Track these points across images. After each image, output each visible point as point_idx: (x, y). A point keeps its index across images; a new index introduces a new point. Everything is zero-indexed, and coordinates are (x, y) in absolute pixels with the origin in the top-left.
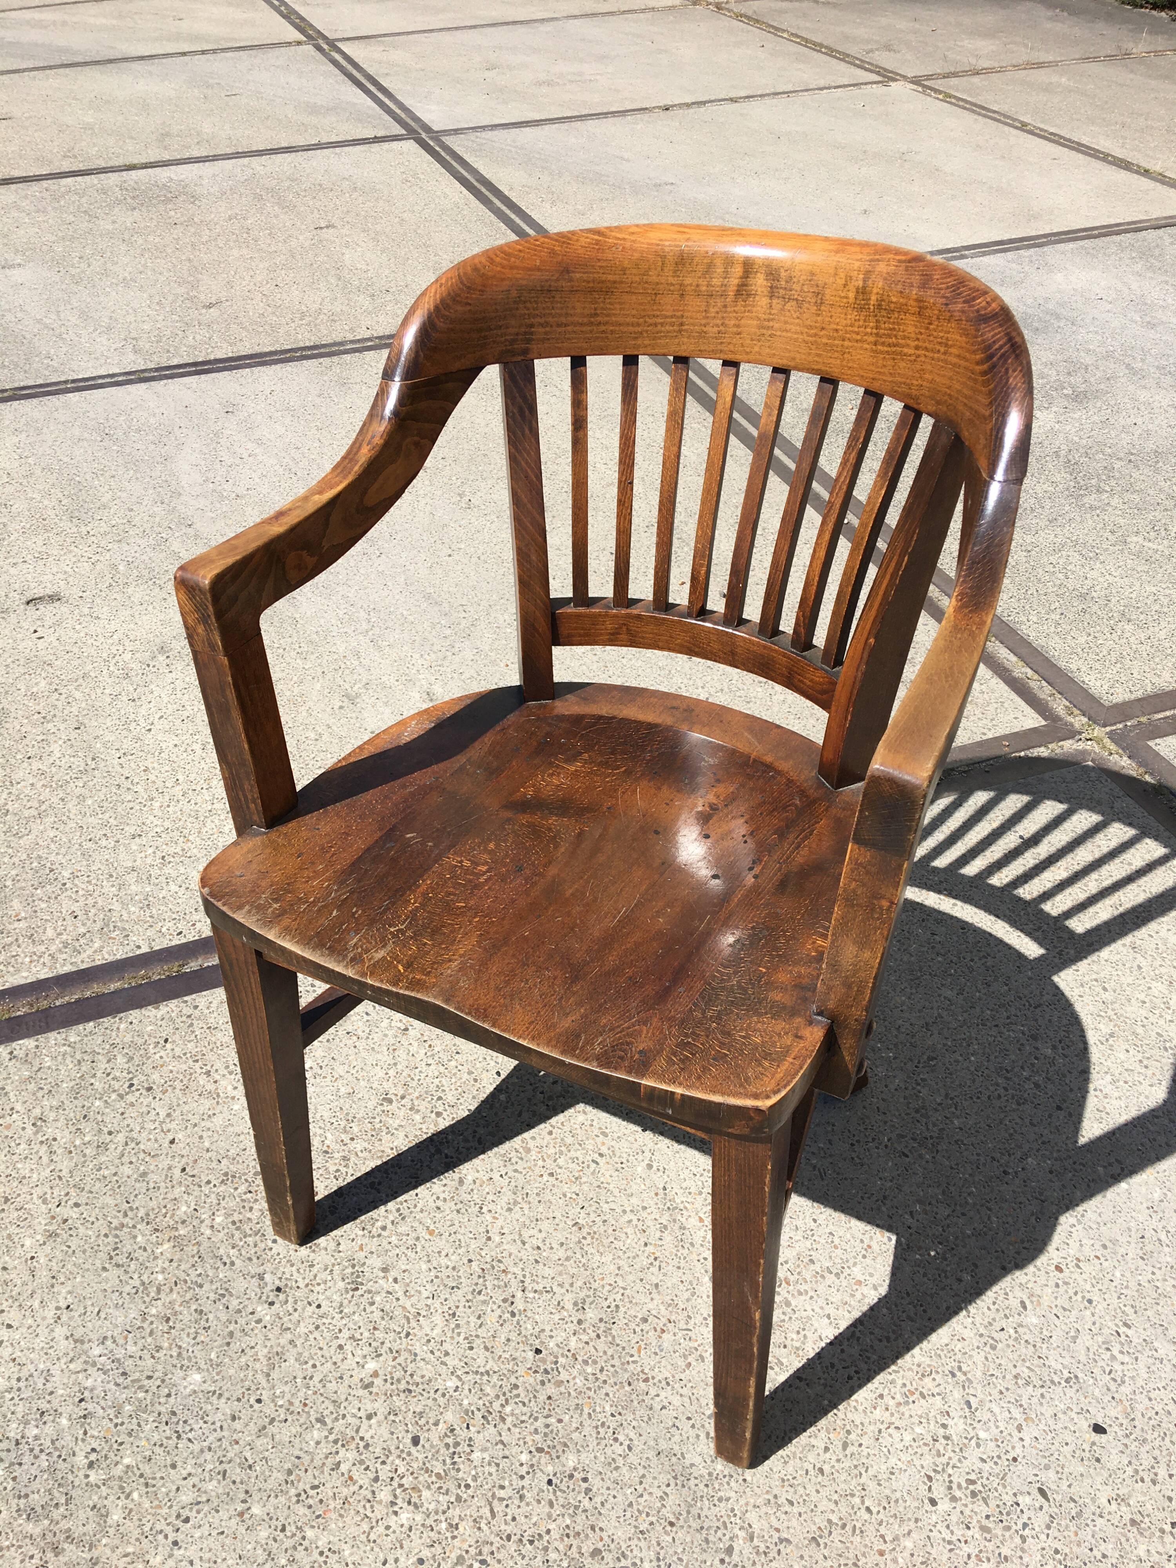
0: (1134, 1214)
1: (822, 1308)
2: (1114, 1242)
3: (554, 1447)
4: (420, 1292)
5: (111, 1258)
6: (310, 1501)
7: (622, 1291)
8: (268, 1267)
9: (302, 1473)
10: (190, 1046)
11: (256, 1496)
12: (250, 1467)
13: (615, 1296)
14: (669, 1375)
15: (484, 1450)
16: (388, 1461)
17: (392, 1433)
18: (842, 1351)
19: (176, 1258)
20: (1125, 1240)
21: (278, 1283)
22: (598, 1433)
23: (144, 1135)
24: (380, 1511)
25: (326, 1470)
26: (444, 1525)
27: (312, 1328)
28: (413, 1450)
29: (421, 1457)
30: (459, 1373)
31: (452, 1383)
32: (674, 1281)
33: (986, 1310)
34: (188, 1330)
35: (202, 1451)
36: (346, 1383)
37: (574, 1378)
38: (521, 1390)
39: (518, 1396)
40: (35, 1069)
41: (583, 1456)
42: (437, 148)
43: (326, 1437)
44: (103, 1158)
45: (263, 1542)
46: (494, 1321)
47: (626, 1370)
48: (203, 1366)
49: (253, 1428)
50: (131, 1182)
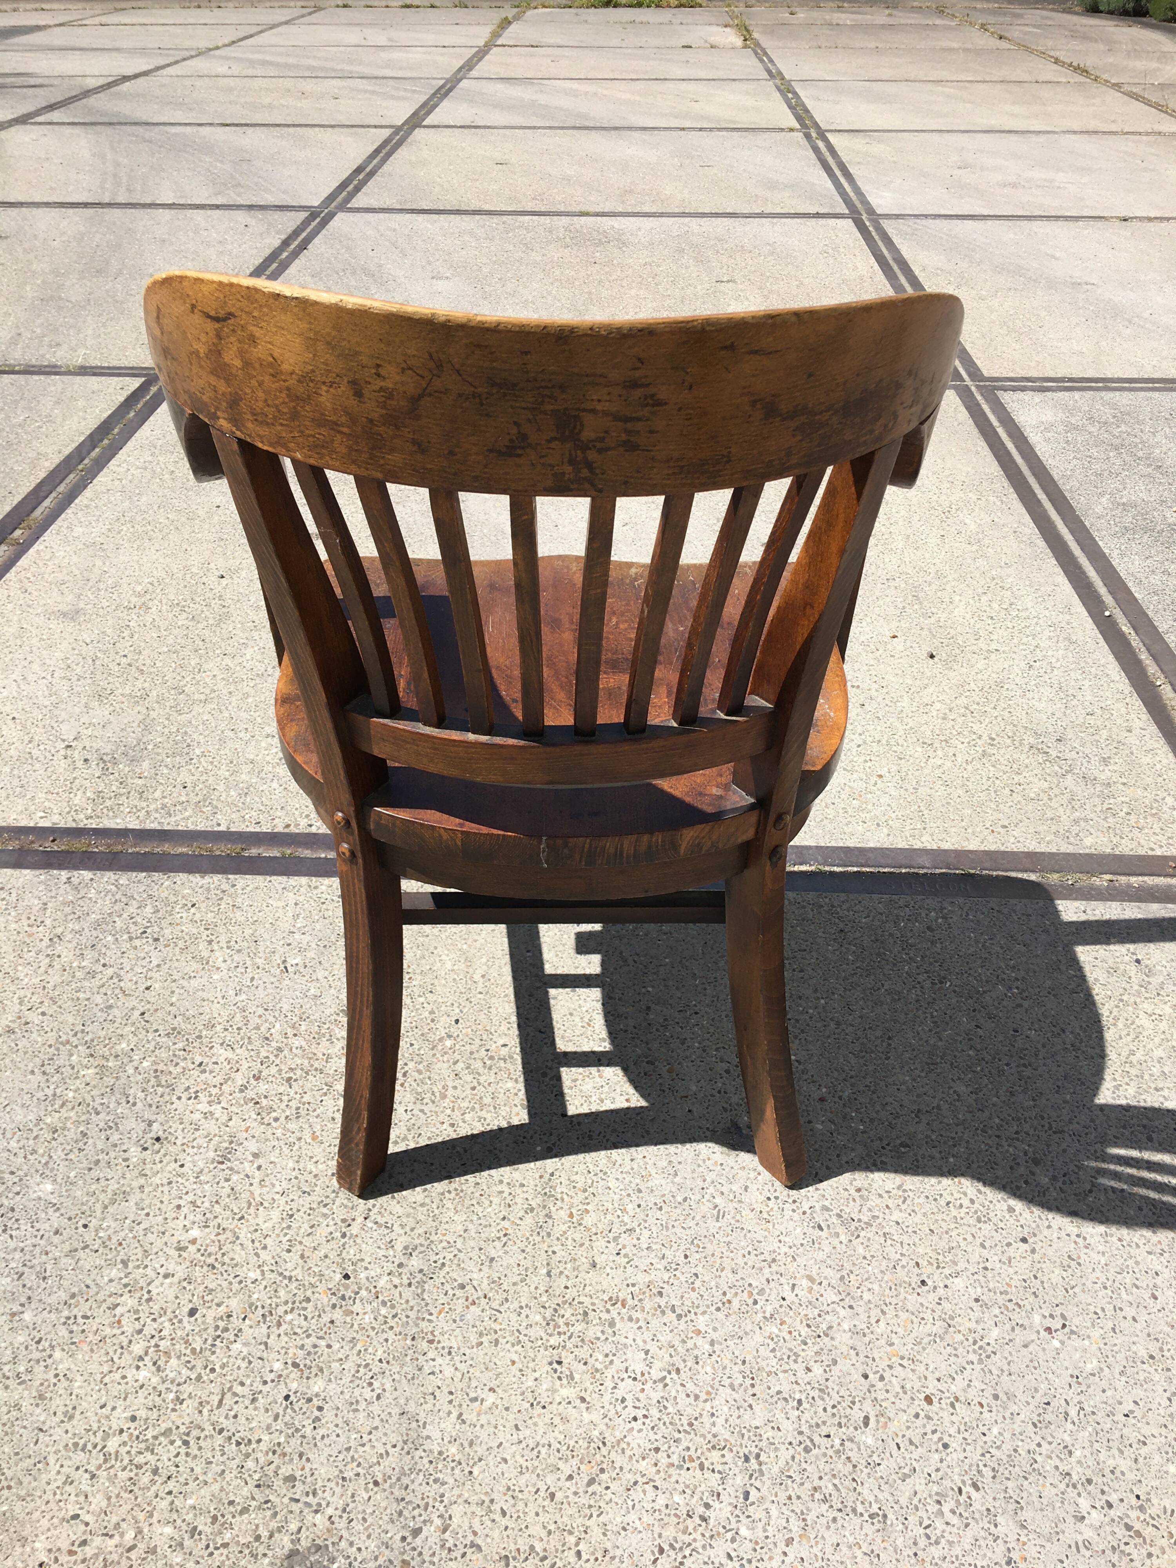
0: (1050, 1376)
1: (645, 1342)
2: (1010, 1396)
3: (310, 1368)
4: (273, 1185)
5: (43, 1065)
6: (75, 1328)
7: (456, 1252)
8: (161, 1118)
9: (82, 1301)
10: (210, 915)
11: (33, 1306)
12: (44, 1278)
13: (446, 1254)
14: (455, 1346)
15: (246, 1344)
16: (159, 1320)
17: (177, 1297)
18: (643, 1390)
19: (92, 1083)
20: (1024, 1399)
21: (160, 1134)
22: (358, 1371)
23: (129, 975)
24: (127, 1360)
25: (104, 1306)
26: (172, 1396)
27: (165, 1181)
28: (186, 1319)
29: (189, 1328)
30: (266, 1268)
31: (252, 1275)
32: (511, 1261)
33: (821, 1410)
34: (65, 1146)
35: (15, 1249)
36: (165, 1239)
37: (365, 1313)
38: (310, 1306)
39: (305, 1309)
40: (79, 896)
41: (332, 1386)
42: (871, 229)
43: (121, 1279)
44: (86, 984)
45: (16, 1345)
46: (324, 1234)
47: (417, 1325)
48: (59, 1180)
49: (67, 1247)
50: (96, 1010)
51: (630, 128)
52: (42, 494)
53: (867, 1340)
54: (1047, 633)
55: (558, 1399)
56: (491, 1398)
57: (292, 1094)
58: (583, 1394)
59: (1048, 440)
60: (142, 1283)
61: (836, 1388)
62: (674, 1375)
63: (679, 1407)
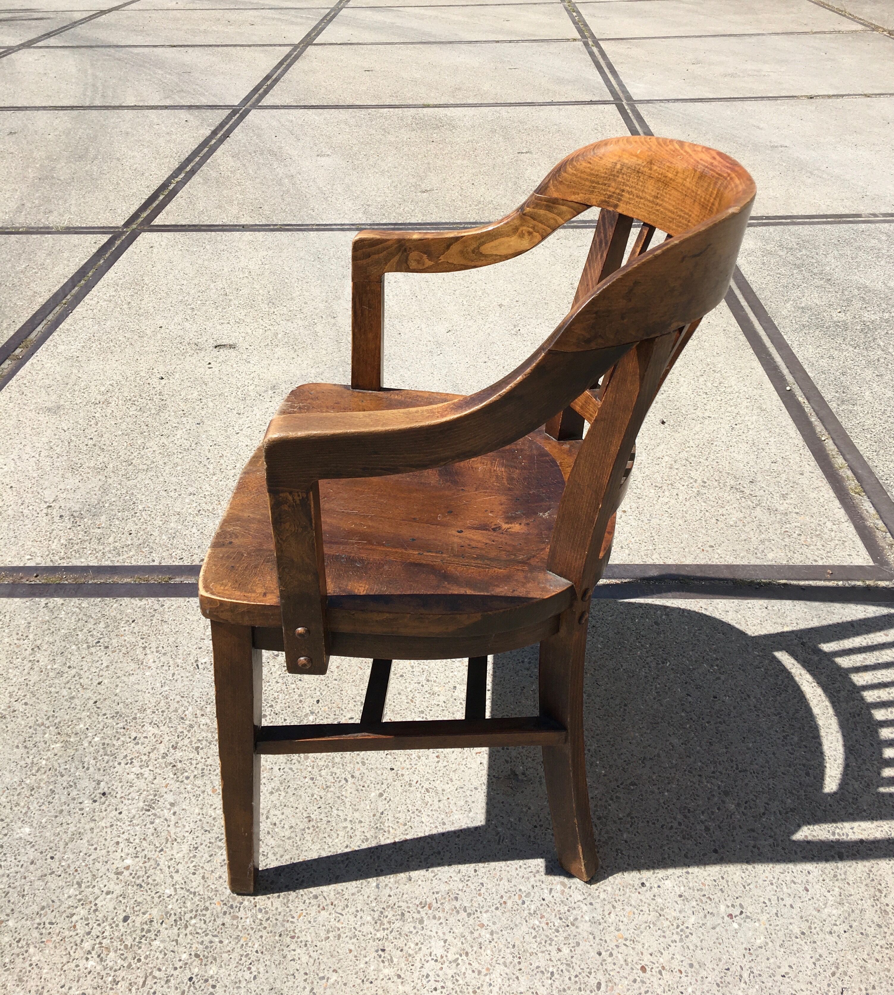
0: (730, 949)
1: (444, 934)
2: (702, 965)
3: (207, 957)
4: (184, 826)
5: (25, 742)
6: (44, 931)
8: (107, 778)
9: (49, 912)
10: (145, 628)
11: (15, 915)
12: (23, 896)
14: (310, 940)
15: (163, 941)
16: (103, 925)
17: (115, 908)
18: (442, 969)
19: (59, 754)
20: (711, 966)
21: (106, 790)
22: (241, 960)
23: (87, 674)
24: (80, 953)
25: (64, 915)
26: (110, 979)
27: (108, 824)
28: (121, 924)
29: (123, 930)
30: (177, 886)
31: (168, 892)
33: (567, 979)
34: (39, 800)
36: (108, 866)
38: (208, 913)
39: (205, 915)
40: (54, 617)
41: (223, 970)
42: (629, 111)
43: (76, 895)
44: (57, 681)
46: (219, 861)
47: (283, 926)
48: (34, 825)
49: (39, 873)
50: (63, 700)
51: (460, 42)
52: (36, 322)
53: (601, 927)
54: (745, 404)
55: (381, 977)
56: (334, 977)
57: (199, 759)
58: (399, 973)
59: (749, 263)
60: (91, 898)
61: (578, 963)
62: (464, 957)
63: (467, 980)
